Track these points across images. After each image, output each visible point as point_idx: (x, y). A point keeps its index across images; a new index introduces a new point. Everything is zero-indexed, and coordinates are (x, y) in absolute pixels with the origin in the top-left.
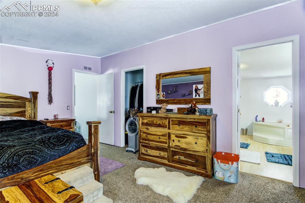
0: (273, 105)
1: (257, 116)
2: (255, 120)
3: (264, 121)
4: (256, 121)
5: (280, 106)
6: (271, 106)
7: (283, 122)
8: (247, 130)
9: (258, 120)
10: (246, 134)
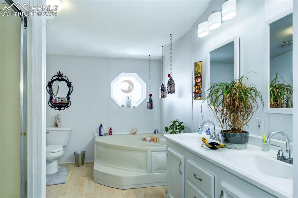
0: (124, 105)
1: (101, 125)
2: (98, 133)
3: (111, 135)
4: (100, 135)
5: (133, 107)
6: (121, 106)
7: (138, 133)
8: (84, 154)
9: (103, 134)
10: (83, 163)
